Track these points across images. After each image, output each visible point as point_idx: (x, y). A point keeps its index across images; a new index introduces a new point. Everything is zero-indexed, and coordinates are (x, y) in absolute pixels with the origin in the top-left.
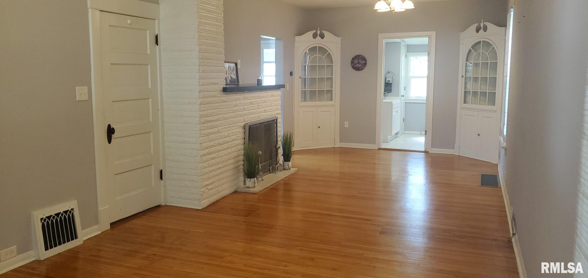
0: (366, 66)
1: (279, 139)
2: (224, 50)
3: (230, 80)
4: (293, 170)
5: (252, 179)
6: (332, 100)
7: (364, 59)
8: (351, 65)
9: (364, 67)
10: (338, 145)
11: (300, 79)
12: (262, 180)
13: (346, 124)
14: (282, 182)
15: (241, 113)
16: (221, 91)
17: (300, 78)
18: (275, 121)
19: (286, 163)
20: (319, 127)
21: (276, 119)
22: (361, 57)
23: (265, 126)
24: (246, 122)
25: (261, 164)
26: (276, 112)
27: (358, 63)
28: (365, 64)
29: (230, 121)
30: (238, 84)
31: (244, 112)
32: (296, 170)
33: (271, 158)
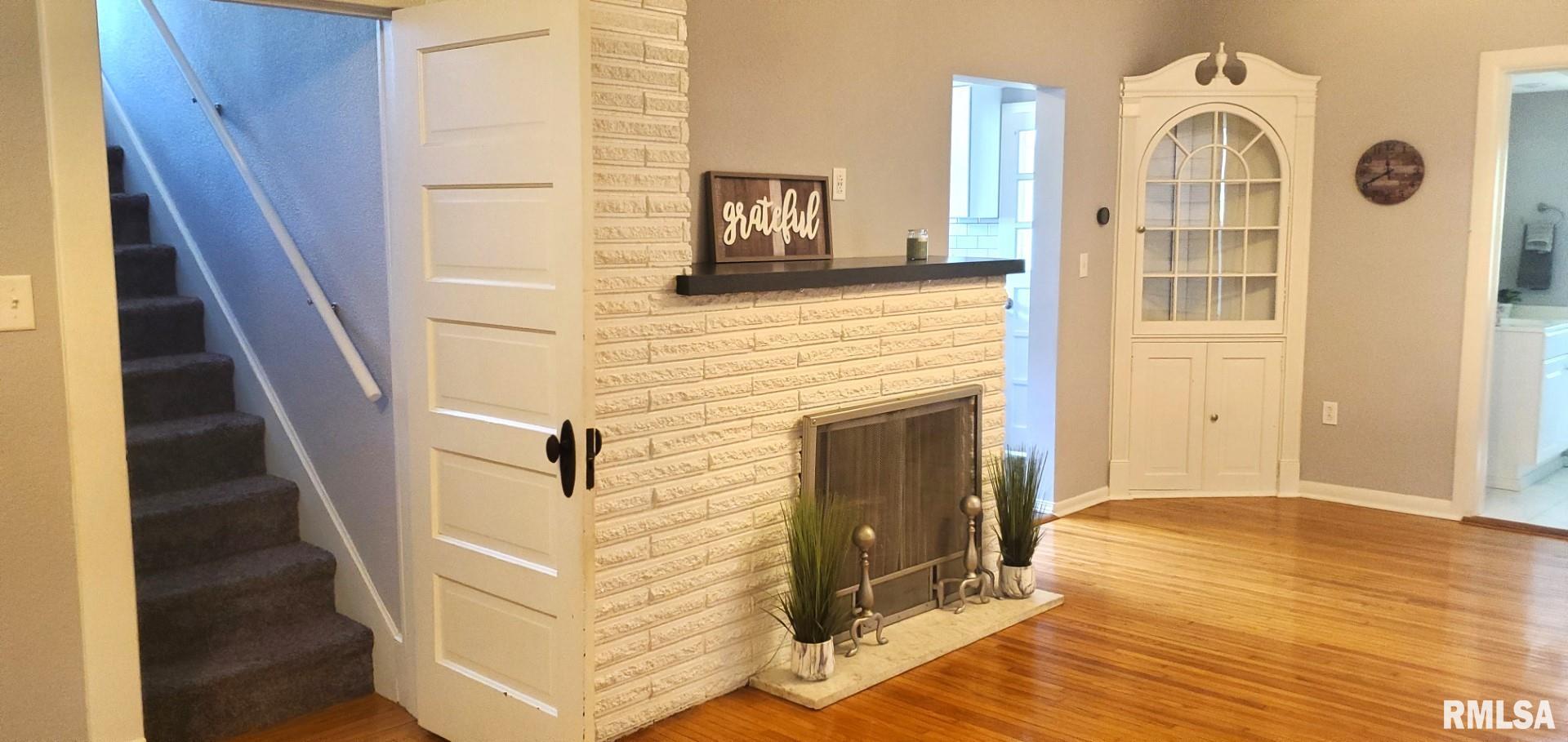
0: (1419, 185)
1: (985, 473)
2: (685, 126)
3: (788, 242)
4: (1043, 599)
5: (810, 646)
6: (1272, 317)
7: (1413, 157)
8: (1357, 181)
9: (1410, 188)
10: (1293, 489)
11: (1143, 234)
12: (881, 643)
13: (1331, 412)
14: (994, 643)
15: (780, 375)
16: (668, 291)
17: (1141, 231)
18: (973, 402)
19: (1012, 571)
20: (1215, 419)
21: (976, 396)
22: (1399, 149)
23: (911, 423)
24: (807, 412)
25: (871, 579)
26: (978, 366)
27: (1388, 173)
28: (1417, 178)
29: (721, 409)
30: (828, 257)
31: (800, 372)
32: (1059, 599)
33: (943, 548)
